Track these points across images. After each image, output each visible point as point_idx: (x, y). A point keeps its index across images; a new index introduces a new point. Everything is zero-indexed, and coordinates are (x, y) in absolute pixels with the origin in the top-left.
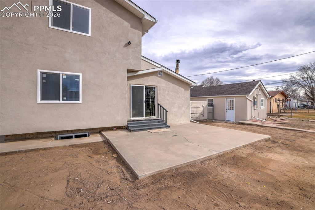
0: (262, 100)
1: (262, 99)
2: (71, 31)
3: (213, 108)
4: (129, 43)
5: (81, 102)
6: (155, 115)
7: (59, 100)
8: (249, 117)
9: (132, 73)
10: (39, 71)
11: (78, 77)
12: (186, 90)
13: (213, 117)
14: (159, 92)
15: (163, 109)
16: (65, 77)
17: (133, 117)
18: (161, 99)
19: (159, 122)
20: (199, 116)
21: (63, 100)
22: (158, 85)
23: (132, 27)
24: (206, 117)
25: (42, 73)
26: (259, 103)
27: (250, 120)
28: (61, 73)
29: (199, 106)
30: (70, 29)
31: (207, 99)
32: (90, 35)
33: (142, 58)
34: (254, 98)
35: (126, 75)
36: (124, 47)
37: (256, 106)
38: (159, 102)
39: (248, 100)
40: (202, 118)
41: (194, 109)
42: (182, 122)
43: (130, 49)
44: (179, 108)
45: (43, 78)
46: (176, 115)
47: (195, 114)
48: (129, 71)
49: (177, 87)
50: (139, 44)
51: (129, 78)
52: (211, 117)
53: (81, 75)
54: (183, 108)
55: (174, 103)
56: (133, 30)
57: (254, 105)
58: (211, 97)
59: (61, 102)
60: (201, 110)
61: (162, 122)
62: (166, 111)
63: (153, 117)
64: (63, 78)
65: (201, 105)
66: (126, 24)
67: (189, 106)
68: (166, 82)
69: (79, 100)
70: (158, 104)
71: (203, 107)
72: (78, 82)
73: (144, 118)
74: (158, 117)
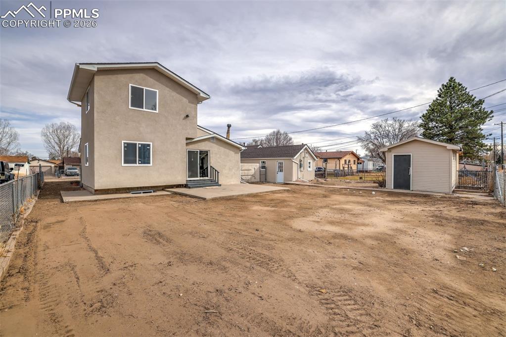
0: (309, 163)
1: (310, 161)
2: (144, 110)
3: (266, 171)
4: (187, 116)
5: (151, 165)
6: (207, 176)
7: (136, 164)
8: (294, 178)
9: (189, 141)
10: (123, 142)
11: (149, 145)
12: (236, 153)
13: (266, 179)
14: (211, 156)
15: (215, 170)
16: (140, 146)
17: (189, 177)
18: (213, 161)
19: (211, 181)
20: (251, 178)
21: (139, 163)
22: (211, 149)
23: (189, 102)
24: (258, 179)
25: (125, 143)
26: (306, 165)
27: (296, 181)
28: (138, 142)
29: (250, 168)
30: (143, 108)
31: (261, 161)
32: (157, 112)
33: (198, 127)
34: (301, 161)
35: (185, 142)
36: (184, 119)
37: (302, 168)
38: (211, 165)
39: (293, 163)
40: (253, 180)
41: (245, 171)
42: (232, 183)
43: (188, 120)
44: (230, 170)
45: (125, 147)
46: (227, 177)
47: (246, 176)
48: (187, 139)
49: (227, 151)
50: (195, 116)
51: (187, 144)
52: (263, 179)
53: (151, 143)
54: (233, 171)
55: (225, 166)
56: (190, 104)
57: (300, 167)
58: (264, 159)
59: (138, 165)
60: (252, 172)
61: (214, 181)
62: (218, 173)
63: (206, 178)
64: (139, 147)
65: (253, 167)
66: (185, 100)
67: (238, 168)
68: (217, 146)
69: (149, 164)
70: (211, 167)
71: (255, 169)
72: (149, 149)
73: (199, 178)
74: (211, 178)
